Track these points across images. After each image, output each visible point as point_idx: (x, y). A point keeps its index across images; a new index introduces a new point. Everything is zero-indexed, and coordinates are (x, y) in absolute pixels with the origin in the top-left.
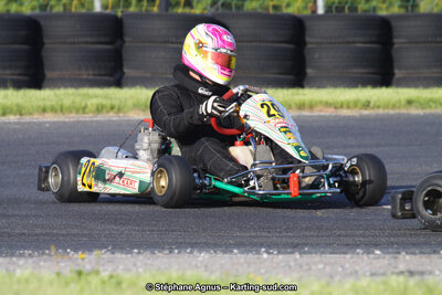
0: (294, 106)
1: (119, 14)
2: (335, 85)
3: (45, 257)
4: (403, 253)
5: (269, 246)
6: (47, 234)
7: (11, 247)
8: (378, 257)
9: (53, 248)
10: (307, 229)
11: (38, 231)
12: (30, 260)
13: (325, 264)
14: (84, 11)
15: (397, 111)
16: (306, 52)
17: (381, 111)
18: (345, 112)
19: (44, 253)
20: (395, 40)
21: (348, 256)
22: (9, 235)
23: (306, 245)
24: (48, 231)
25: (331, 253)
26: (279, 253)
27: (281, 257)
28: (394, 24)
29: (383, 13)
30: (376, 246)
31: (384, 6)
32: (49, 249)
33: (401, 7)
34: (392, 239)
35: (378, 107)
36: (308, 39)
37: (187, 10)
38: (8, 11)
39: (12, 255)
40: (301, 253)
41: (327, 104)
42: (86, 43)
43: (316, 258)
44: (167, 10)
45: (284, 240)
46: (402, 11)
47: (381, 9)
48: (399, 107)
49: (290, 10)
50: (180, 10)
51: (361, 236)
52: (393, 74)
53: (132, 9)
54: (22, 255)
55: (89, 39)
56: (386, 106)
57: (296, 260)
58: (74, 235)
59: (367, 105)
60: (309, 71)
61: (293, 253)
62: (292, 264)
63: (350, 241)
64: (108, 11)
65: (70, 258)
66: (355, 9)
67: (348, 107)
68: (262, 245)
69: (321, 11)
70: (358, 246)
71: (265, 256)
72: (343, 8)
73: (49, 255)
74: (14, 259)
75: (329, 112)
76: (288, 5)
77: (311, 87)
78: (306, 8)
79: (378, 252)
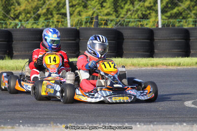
0: (149, 65)
1: (78, 28)
2: (166, 57)
3: (49, 127)
4: (195, 125)
5: (140, 122)
6: (50, 118)
7: (34, 123)
8: (185, 126)
9: (52, 123)
10: (155, 115)
11: (46, 116)
12: (42, 128)
13: (164, 129)
14: (63, 27)
15: (192, 67)
16: (154, 43)
17: (185, 67)
18: (170, 67)
19: (48, 125)
20: (191, 38)
21: (173, 126)
22: (34, 118)
23: (155, 121)
24: (49, 116)
25: (165, 125)
26: (144, 125)
27: (145, 126)
28: (190, 31)
29: (186, 27)
30: (184, 122)
31: (186, 24)
32: (50, 123)
33: (193, 25)
34: (190, 119)
35: (184, 65)
36: (155, 38)
37: (106, 27)
38: (33, 28)
39: (35, 126)
40: (153, 125)
41: (163, 64)
42: (64, 40)
43: (159, 127)
44: (97, 26)
45: (146, 120)
46: (194, 26)
47: (185, 26)
48: (193, 65)
49: (148, 26)
50: (102, 27)
51: (177, 117)
52: (190, 52)
53: (83, 26)
54: (39, 126)
55: (66, 39)
56: (187, 65)
57: (151, 127)
58: (60, 118)
59: (179, 65)
60: (156, 51)
61: (150, 124)
62: (150, 129)
63: (173, 120)
64: (73, 27)
65: (59, 128)
66: (175, 26)
67: (172, 66)
68: (137, 122)
69: (160, 26)
70: (176, 122)
71: (139, 126)
72: (169, 25)
73: (50, 126)
74: (36, 128)
75: (164, 67)
76: (147, 24)
77: (156, 57)
78: (154, 25)
79: (185, 124)
